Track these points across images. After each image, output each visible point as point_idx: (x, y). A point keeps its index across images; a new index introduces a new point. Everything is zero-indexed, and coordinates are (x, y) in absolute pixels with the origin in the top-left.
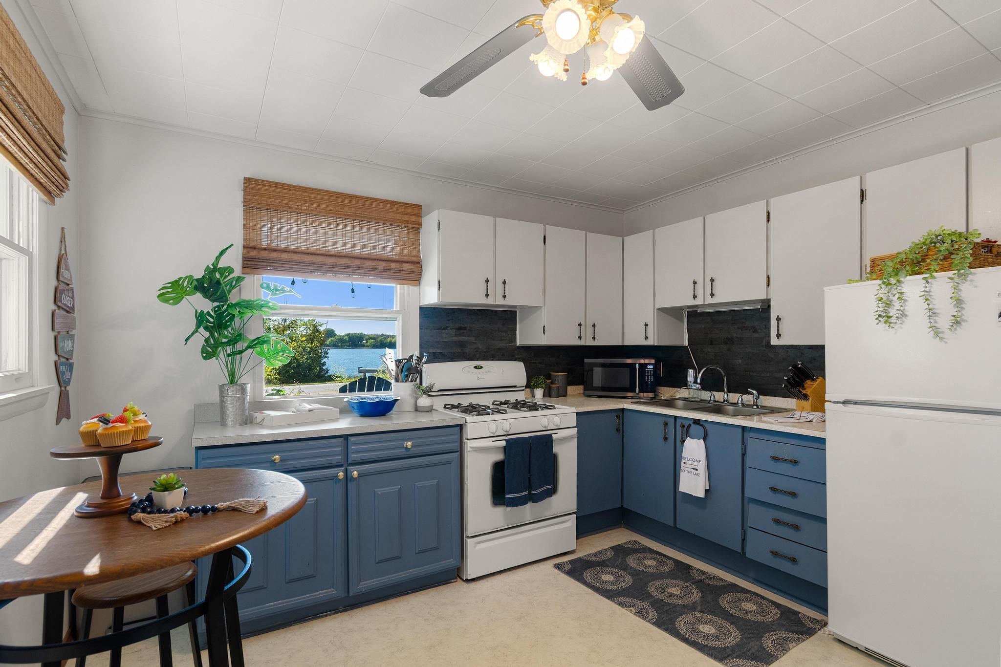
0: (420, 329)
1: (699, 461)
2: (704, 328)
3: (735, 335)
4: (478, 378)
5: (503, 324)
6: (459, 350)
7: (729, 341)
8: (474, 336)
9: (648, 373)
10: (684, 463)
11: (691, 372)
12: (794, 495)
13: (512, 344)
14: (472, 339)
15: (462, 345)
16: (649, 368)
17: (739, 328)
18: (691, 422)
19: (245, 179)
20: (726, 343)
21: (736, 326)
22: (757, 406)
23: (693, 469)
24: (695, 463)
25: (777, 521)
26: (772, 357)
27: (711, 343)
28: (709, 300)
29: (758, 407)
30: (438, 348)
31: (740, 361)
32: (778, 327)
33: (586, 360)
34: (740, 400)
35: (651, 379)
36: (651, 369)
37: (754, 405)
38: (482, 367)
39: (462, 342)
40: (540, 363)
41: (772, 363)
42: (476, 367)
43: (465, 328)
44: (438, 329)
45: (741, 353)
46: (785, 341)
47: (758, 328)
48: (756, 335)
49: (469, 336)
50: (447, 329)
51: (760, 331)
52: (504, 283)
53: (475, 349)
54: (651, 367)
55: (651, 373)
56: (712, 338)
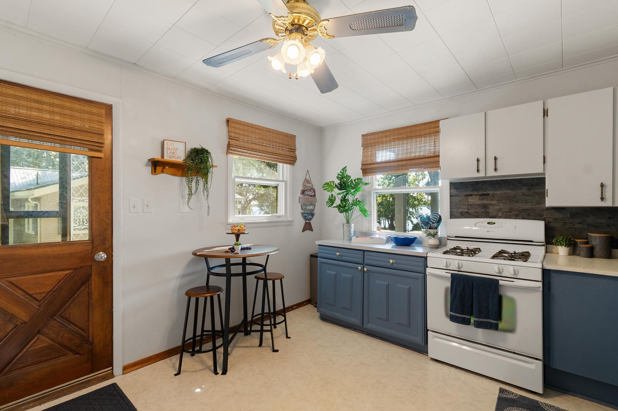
0: (451, 196)
4: (488, 231)
5: (529, 190)
6: (483, 210)
8: (496, 200)
13: (540, 206)
14: (495, 202)
15: (485, 206)
19: (363, 136)
30: (464, 209)
38: (494, 223)
39: (485, 204)
40: (580, 223)
42: (489, 223)
43: (488, 195)
44: (465, 196)
49: (492, 200)
50: (472, 196)
52: (496, 159)
53: (498, 209)
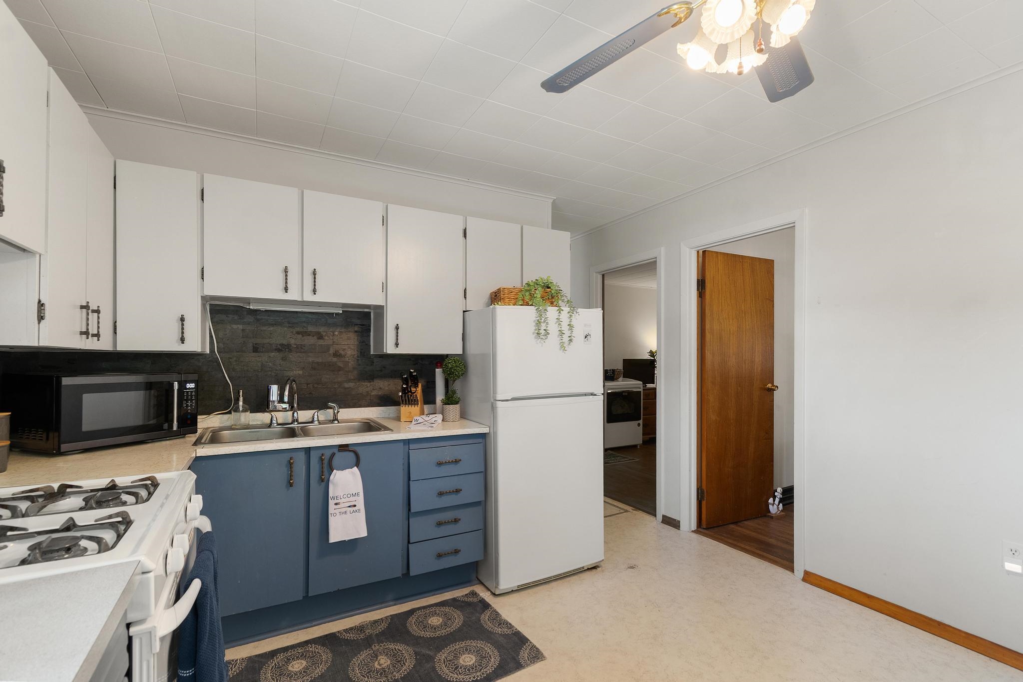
1: (357, 494)
2: (243, 330)
3: (292, 342)
7: (284, 348)
9: (187, 395)
10: (336, 504)
11: (274, 389)
12: (458, 491)
16: (189, 388)
17: (298, 333)
18: (336, 450)
20: (279, 350)
21: (295, 331)
22: (337, 420)
23: (349, 507)
24: (352, 499)
25: (439, 524)
26: (342, 366)
27: (255, 350)
28: (309, 297)
29: (339, 422)
31: (301, 372)
32: (397, 336)
33: (66, 381)
34: (316, 417)
35: (191, 405)
36: (192, 388)
37: (333, 420)
41: (340, 373)
45: (300, 362)
46: (402, 350)
47: (324, 334)
48: (321, 342)
51: (326, 338)
54: (192, 385)
55: (192, 396)
56: (256, 344)
